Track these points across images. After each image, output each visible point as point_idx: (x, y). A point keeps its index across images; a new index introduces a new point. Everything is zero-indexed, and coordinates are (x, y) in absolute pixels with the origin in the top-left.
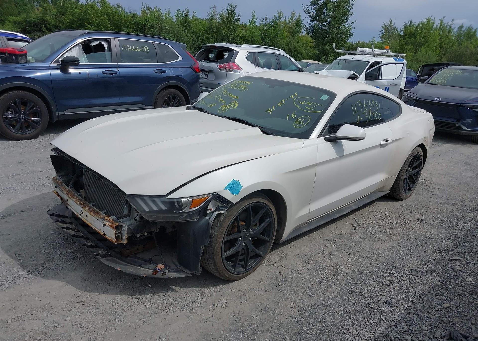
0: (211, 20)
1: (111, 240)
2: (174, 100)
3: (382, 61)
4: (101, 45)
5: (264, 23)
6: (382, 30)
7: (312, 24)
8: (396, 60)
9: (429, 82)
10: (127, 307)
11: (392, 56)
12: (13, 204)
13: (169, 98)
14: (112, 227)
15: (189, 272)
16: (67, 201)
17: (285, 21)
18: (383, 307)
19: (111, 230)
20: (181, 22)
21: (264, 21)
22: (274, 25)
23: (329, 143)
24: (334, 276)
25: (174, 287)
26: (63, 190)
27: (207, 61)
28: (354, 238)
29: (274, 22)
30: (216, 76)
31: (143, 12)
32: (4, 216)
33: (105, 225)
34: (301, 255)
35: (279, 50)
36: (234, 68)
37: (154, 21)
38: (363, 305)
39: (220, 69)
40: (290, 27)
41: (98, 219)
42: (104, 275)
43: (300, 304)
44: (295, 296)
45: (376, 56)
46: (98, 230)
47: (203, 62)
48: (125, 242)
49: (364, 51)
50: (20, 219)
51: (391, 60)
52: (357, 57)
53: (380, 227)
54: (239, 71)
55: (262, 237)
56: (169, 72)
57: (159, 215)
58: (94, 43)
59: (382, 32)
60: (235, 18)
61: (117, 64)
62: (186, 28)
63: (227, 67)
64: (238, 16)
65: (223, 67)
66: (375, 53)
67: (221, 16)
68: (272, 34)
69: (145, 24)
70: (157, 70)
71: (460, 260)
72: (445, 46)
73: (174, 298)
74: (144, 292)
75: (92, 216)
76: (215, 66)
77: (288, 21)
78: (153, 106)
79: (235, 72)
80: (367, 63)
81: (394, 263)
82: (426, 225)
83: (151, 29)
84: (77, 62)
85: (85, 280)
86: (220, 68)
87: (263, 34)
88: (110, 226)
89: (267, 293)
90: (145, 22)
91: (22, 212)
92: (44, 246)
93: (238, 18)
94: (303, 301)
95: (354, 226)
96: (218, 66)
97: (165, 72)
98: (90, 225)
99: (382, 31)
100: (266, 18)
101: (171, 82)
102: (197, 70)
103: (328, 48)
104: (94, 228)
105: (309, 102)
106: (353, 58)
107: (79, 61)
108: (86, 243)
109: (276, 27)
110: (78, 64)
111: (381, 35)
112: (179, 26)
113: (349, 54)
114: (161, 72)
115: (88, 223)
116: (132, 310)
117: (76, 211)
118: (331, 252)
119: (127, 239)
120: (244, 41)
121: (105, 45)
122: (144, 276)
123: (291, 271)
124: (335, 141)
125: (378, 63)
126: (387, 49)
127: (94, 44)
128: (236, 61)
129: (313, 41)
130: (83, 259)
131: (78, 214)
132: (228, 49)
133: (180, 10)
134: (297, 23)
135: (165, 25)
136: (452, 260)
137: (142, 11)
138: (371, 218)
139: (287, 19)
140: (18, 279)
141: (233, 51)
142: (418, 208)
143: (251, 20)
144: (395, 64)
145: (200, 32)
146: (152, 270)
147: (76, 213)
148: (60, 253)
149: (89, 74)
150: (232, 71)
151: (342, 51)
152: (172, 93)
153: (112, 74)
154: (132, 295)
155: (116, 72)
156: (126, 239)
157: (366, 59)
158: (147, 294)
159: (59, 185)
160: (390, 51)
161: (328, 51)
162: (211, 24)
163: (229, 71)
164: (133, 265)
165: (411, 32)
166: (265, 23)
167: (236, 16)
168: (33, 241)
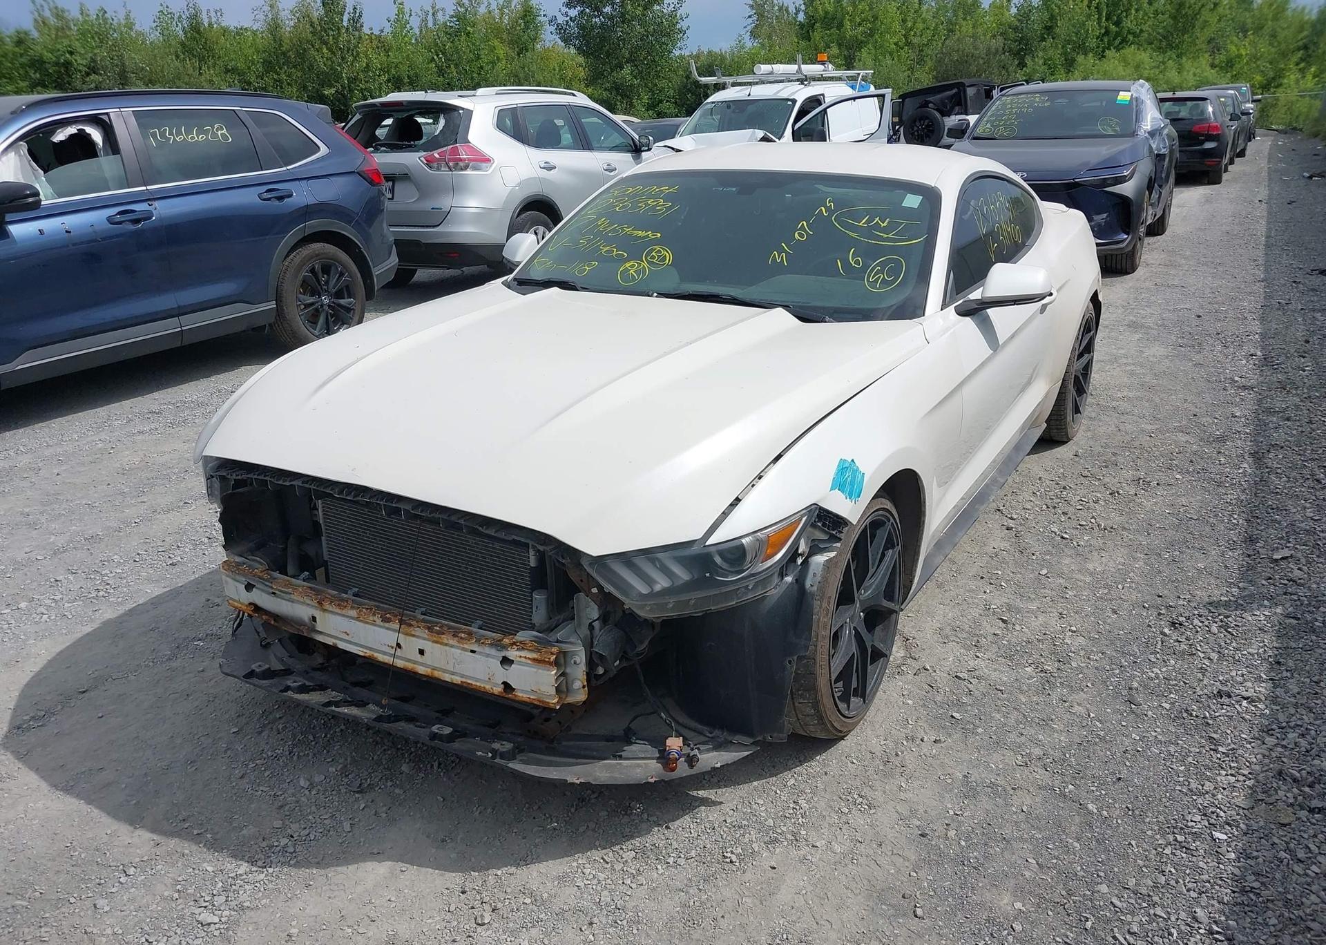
0: (274, 27)
1: (538, 701)
2: (328, 275)
3: (823, 95)
4: (82, 138)
5: (430, 24)
6: (750, 14)
7: (573, 13)
8: (853, 87)
9: (975, 135)
10: (621, 882)
11: (839, 79)
12: (32, 674)
13: (313, 271)
14: (545, 661)
15: (747, 740)
16: (316, 622)
17: (490, 12)
18: (1222, 709)
19: (540, 671)
20: (183, 45)
21: (430, 18)
22: (461, 26)
23: (968, 319)
24: (1060, 661)
25: (702, 793)
26: (290, 590)
27: (383, 148)
28: (1034, 557)
29: (460, 18)
30: (418, 187)
31: (42, 23)
32: (33, 717)
33: (512, 662)
34: (947, 631)
35: (574, 95)
36: (470, 160)
37: (96, 51)
38: (1173, 716)
39: (430, 167)
40: (507, 29)
41: (473, 652)
42: (489, 810)
43: (1037, 751)
44: (1012, 736)
45: (806, 83)
46: (478, 684)
47: (372, 152)
48: (580, 696)
49: (772, 73)
50: (100, 715)
51: (843, 90)
52: (761, 92)
53: (1069, 518)
54: (484, 165)
55: (886, 604)
56: (302, 195)
57: (684, 597)
58: (62, 132)
59: (750, 20)
60: (346, 18)
61: (144, 188)
62: (202, 59)
63: (450, 160)
64: (355, 8)
65: (438, 160)
66: (806, 76)
67: (304, 15)
68: (464, 52)
69: (67, 64)
70: (266, 192)
71: (1291, 556)
72: (916, 40)
73: (725, 821)
74: (636, 828)
75: (447, 648)
76: (411, 159)
77: (497, 11)
78: (274, 302)
79: (475, 169)
80: (790, 103)
81: (1161, 596)
82: (1161, 491)
83: (88, 74)
84: (31, 200)
85: (443, 841)
86: (429, 162)
87: (438, 55)
88: (534, 660)
89: (942, 745)
90: (68, 55)
91: (84, 692)
92: (242, 777)
93: (357, 15)
94: (1038, 743)
95: (1011, 528)
96: (422, 159)
97: (290, 196)
98: (437, 674)
99: (750, 17)
100: (433, 8)
101: (315, 224)
102: (373, 178)
103: (629, 78)
104: (457, 680)
105: (877, 219)
106: (749, 95)
107: (37, 194)
108: (437, 731)
109: (469, 32)
110: (37, 204)
111: (749, 28)
112: (177, 57)
113: (734, 85)
114: (281, 198)
115: (429, 670)
116: (642, 885)
117: (361, 646)
118: (1008, 604)
119: (586, 688)
120: (389, 81)
121: (96, 136)
122: (652, 780)
123: (956, 676)
124: (974, 311)
125: (815, 101)
126: (823, 63)
127: (60, 136)
128: (472, 137)
129: (581, 59)
130: (389, 784)
131: (372, 653)
132: (438, 106)
133: (167, 7)
134: (525, 15)
135: (134, 59)
136: (1276, 560)
137: (36, 20)
138: (1032, 499)
139: (494, 6)
140: (241, 892)
141: (455, 110)
142: (1114, 454)
143: (393, 17)
144: (854, 99)
145: (249, 68)
146: (653, 759)
147: (365, 651)
148: (308, 783)
149: (70, 232)
150: (466, 168)
151: (714, 80)
152: (317, 255)
153: (137, 221)
154: (608, 843)
155: (147, 217)
156: (584, 687)
157: (784, 94)
158: (649, 832)
159: (264, 579)
160: (830, 66)
161: (632, 85)
162: (278, 40)
163: (456, 167)
164: (594, 758)
165: (827, 13)
166: (434, 24)
167: (349, 9)
168: (194, 768)
